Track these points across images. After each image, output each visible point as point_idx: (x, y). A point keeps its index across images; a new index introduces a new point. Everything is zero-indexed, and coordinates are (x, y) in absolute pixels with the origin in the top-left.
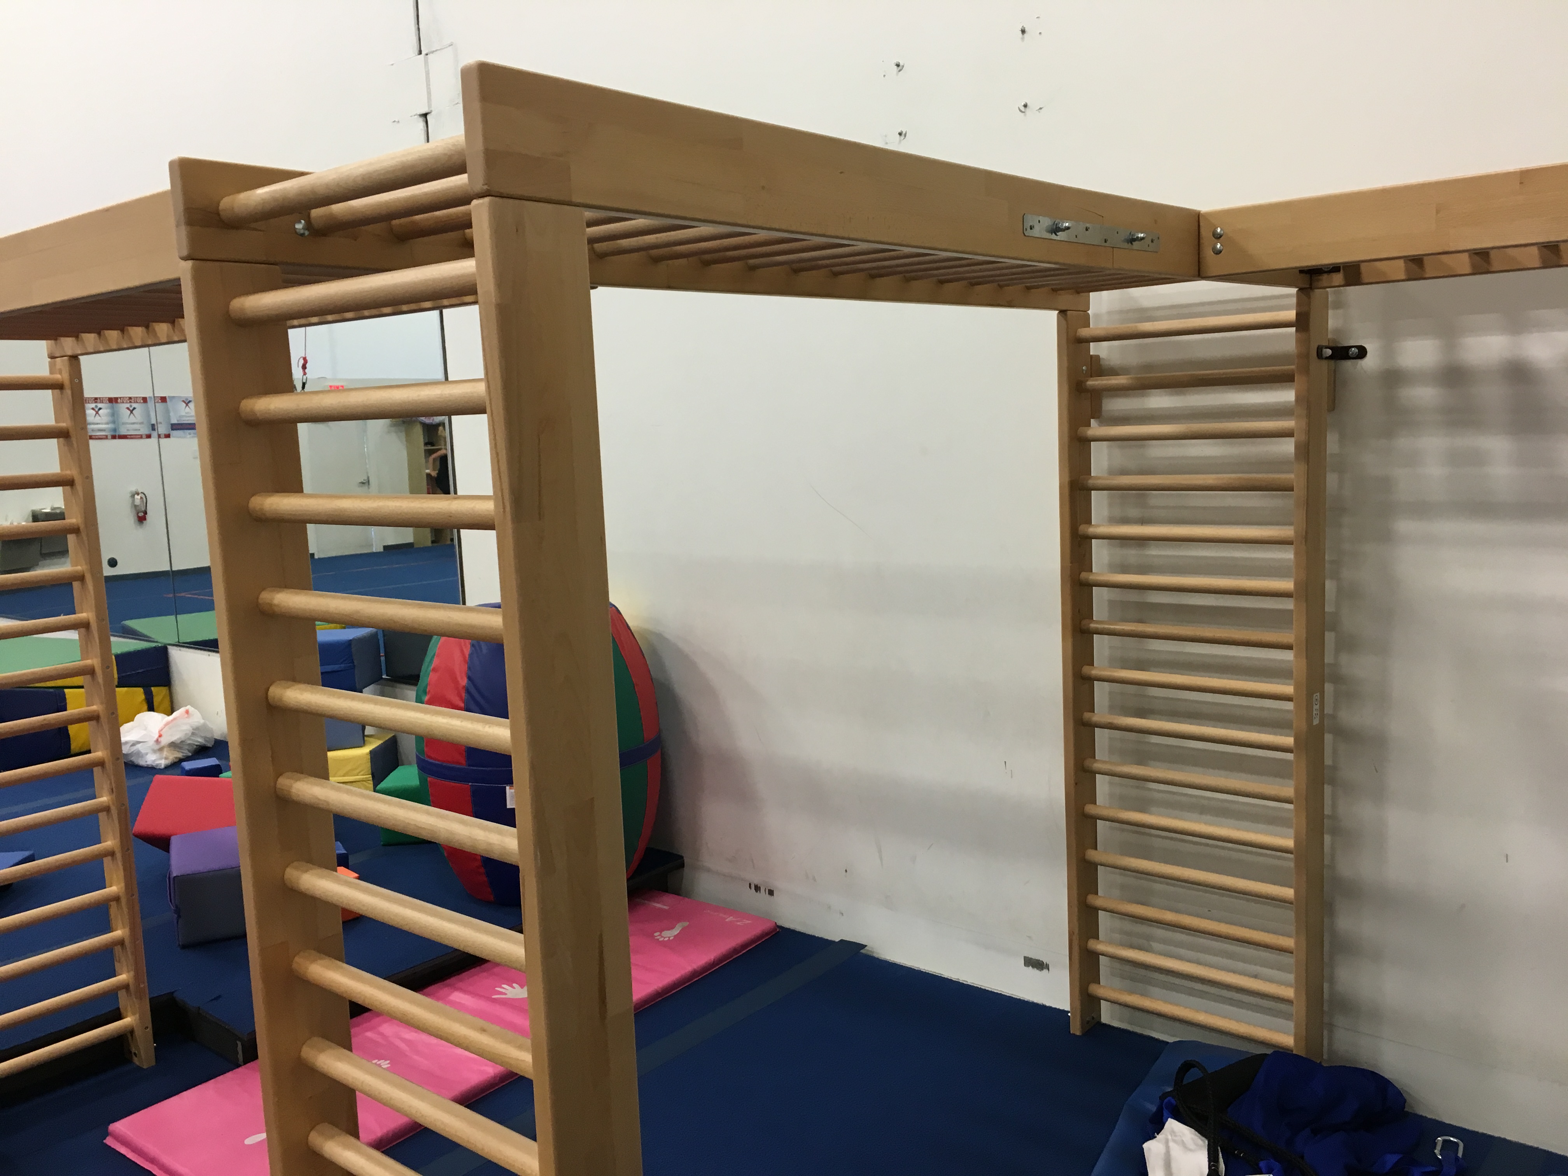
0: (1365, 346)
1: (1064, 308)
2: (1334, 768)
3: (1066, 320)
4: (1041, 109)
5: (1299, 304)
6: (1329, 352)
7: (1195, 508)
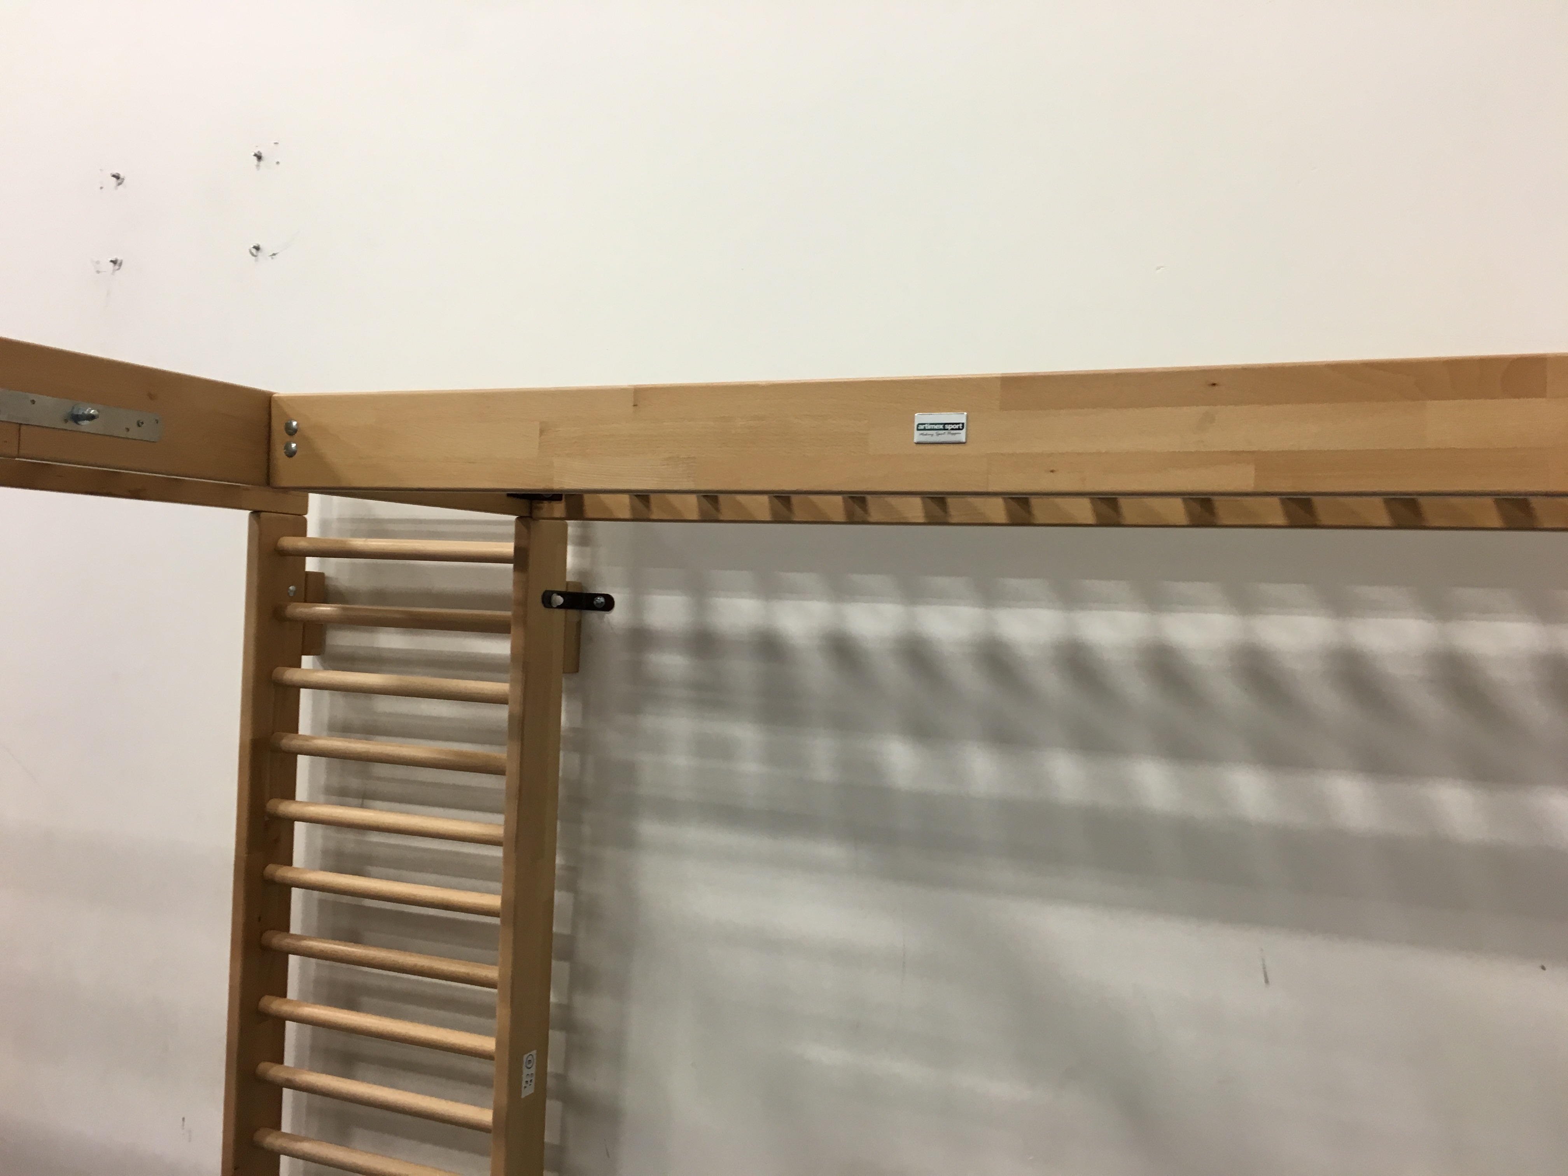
0: (611, 594)
1: (258, 509)
2: (561, 1149)
3: (259, 523)
4: (274, 254)
5: (518, 537)
6: (560, 600)
7: (423, 783)
